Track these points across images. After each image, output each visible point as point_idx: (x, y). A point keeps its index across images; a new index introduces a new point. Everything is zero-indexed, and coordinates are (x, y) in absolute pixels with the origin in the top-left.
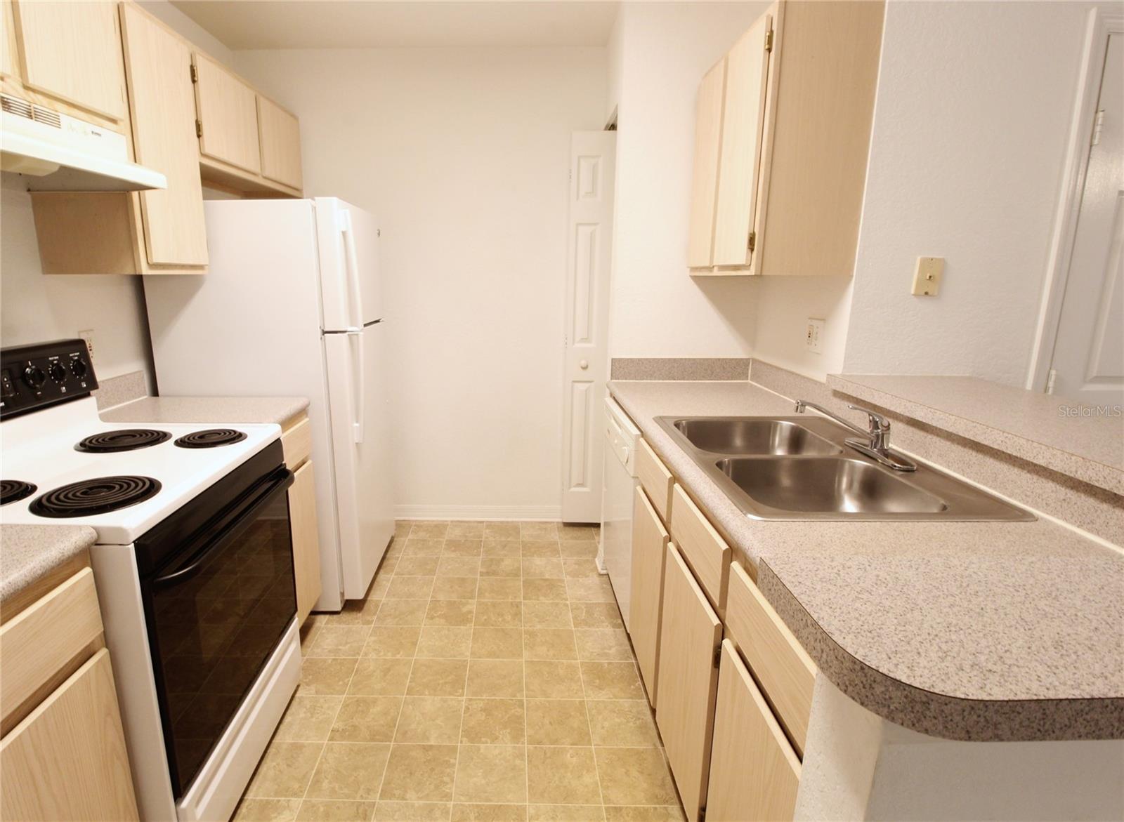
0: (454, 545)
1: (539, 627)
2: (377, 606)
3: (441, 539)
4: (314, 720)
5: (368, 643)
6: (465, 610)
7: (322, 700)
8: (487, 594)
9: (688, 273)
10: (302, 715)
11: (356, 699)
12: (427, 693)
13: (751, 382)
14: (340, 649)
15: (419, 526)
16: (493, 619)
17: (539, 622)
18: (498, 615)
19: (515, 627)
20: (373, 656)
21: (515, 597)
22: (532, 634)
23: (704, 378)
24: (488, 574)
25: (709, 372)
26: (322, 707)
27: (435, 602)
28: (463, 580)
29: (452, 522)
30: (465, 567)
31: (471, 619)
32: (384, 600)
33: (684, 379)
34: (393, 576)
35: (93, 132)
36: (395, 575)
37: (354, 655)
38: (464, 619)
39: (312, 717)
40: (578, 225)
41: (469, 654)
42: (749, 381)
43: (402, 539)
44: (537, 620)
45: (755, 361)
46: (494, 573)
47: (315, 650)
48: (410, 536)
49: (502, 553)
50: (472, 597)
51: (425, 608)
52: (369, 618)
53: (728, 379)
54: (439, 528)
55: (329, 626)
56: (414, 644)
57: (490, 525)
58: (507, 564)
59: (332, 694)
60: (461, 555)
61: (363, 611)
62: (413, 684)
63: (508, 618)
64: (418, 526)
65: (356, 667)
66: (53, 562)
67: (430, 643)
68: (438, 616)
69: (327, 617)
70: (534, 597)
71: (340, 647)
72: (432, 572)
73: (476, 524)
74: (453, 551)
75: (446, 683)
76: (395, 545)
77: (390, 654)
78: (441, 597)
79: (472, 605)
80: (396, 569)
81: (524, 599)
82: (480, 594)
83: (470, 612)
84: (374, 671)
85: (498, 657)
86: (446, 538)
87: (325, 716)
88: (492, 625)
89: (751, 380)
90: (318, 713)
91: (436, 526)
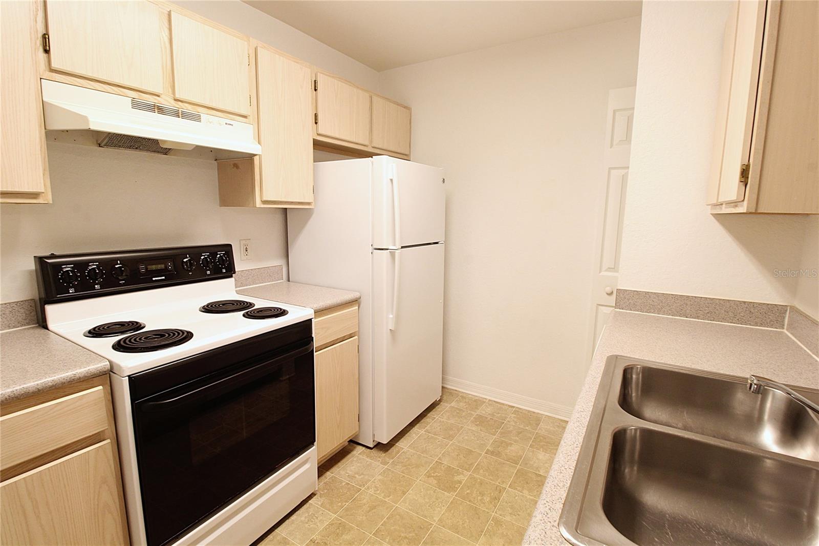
0: (481, 421)
1: (508, 518)
2: (398, 452)
3: (473, 413)
4: (307, 525)
5: (375, 480)
6: (457, 478)
7: (321, 512)
8: (481, 471)
9: (709, 210)
10: (303, 519)
11: (340, 522)
12: (387, 540)
13: (786, 332)
14: (355, 477)
15: (464, 397)
16: (474, 495)
17: (511, 514)
18: (480, 493)
19: (487, 510)
20: (371, 491)
21: (503, 482)
22: (498, 522)
23: (724, 320)
24: (492, 453)
25: (731, 314)
26: (317, 518)
27: (439, 463)
28: (470, 452)
29: (490, 400)
30: (478, 442)
31: (457, 488)
32: (406, 449)
33: (698, 317)
34: (422, 432)
35: (226, 124)
36: (425, 431)
37: (360, 486)
38: (450, 488)
39: (307, 523)
40: (610, 169)
41: (437, 519)
42: (785, 331)
43: (446, 404)
44: (510, 511)
45: (793, 309)
46: (498, 454)
47: (341, 472)
48: (453, 404)
49: (514, 438)
50: (468, 470)
51: (429, 466)
52: (387, 459)
53: (756, 324)
54: (478, 403)
55: (360, 456)
56: (404, 493)
57: (518, 411)
58: (513, 449)
59: (329, 510)
60: (481, 430)
61: (387, 453)
62: (383, 527)
63: (487, 499)
64: (462, 397)
65: (356, 496)
66: (64, 379)
67: (415, 497)
68: (433, 476)
69: (364, 448)
70: (519, 488)
71: (357, 476)
72: (451, 437)
73: (507, 407)
74: (477, 425)
75: (406, 538)
76: (438, 408)
77: (383, 495)
78: (445, 462)
79: (464, 477)
80: (428, 427)
81: (509, 487)
82: (477, 469)
83: (460, 482)
84: (364, 505)
85: (458, 533)
86: (478, 412)
87: (315, 526)
88: (470, 501)
89: (787, 330)
90: (312, 522)
91: (475, 401)
